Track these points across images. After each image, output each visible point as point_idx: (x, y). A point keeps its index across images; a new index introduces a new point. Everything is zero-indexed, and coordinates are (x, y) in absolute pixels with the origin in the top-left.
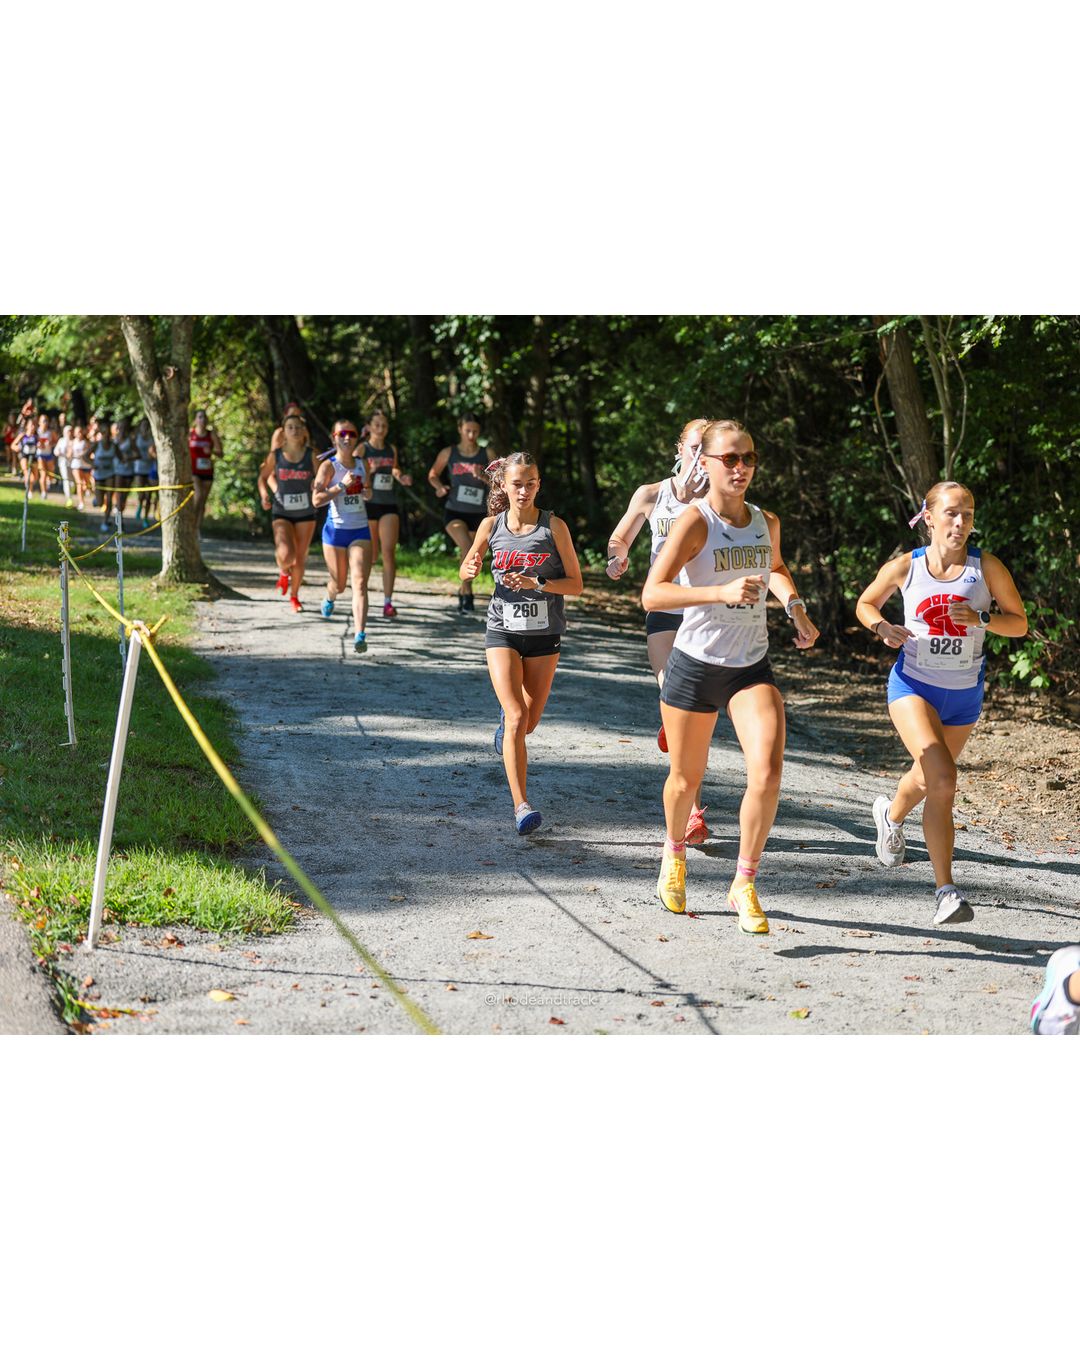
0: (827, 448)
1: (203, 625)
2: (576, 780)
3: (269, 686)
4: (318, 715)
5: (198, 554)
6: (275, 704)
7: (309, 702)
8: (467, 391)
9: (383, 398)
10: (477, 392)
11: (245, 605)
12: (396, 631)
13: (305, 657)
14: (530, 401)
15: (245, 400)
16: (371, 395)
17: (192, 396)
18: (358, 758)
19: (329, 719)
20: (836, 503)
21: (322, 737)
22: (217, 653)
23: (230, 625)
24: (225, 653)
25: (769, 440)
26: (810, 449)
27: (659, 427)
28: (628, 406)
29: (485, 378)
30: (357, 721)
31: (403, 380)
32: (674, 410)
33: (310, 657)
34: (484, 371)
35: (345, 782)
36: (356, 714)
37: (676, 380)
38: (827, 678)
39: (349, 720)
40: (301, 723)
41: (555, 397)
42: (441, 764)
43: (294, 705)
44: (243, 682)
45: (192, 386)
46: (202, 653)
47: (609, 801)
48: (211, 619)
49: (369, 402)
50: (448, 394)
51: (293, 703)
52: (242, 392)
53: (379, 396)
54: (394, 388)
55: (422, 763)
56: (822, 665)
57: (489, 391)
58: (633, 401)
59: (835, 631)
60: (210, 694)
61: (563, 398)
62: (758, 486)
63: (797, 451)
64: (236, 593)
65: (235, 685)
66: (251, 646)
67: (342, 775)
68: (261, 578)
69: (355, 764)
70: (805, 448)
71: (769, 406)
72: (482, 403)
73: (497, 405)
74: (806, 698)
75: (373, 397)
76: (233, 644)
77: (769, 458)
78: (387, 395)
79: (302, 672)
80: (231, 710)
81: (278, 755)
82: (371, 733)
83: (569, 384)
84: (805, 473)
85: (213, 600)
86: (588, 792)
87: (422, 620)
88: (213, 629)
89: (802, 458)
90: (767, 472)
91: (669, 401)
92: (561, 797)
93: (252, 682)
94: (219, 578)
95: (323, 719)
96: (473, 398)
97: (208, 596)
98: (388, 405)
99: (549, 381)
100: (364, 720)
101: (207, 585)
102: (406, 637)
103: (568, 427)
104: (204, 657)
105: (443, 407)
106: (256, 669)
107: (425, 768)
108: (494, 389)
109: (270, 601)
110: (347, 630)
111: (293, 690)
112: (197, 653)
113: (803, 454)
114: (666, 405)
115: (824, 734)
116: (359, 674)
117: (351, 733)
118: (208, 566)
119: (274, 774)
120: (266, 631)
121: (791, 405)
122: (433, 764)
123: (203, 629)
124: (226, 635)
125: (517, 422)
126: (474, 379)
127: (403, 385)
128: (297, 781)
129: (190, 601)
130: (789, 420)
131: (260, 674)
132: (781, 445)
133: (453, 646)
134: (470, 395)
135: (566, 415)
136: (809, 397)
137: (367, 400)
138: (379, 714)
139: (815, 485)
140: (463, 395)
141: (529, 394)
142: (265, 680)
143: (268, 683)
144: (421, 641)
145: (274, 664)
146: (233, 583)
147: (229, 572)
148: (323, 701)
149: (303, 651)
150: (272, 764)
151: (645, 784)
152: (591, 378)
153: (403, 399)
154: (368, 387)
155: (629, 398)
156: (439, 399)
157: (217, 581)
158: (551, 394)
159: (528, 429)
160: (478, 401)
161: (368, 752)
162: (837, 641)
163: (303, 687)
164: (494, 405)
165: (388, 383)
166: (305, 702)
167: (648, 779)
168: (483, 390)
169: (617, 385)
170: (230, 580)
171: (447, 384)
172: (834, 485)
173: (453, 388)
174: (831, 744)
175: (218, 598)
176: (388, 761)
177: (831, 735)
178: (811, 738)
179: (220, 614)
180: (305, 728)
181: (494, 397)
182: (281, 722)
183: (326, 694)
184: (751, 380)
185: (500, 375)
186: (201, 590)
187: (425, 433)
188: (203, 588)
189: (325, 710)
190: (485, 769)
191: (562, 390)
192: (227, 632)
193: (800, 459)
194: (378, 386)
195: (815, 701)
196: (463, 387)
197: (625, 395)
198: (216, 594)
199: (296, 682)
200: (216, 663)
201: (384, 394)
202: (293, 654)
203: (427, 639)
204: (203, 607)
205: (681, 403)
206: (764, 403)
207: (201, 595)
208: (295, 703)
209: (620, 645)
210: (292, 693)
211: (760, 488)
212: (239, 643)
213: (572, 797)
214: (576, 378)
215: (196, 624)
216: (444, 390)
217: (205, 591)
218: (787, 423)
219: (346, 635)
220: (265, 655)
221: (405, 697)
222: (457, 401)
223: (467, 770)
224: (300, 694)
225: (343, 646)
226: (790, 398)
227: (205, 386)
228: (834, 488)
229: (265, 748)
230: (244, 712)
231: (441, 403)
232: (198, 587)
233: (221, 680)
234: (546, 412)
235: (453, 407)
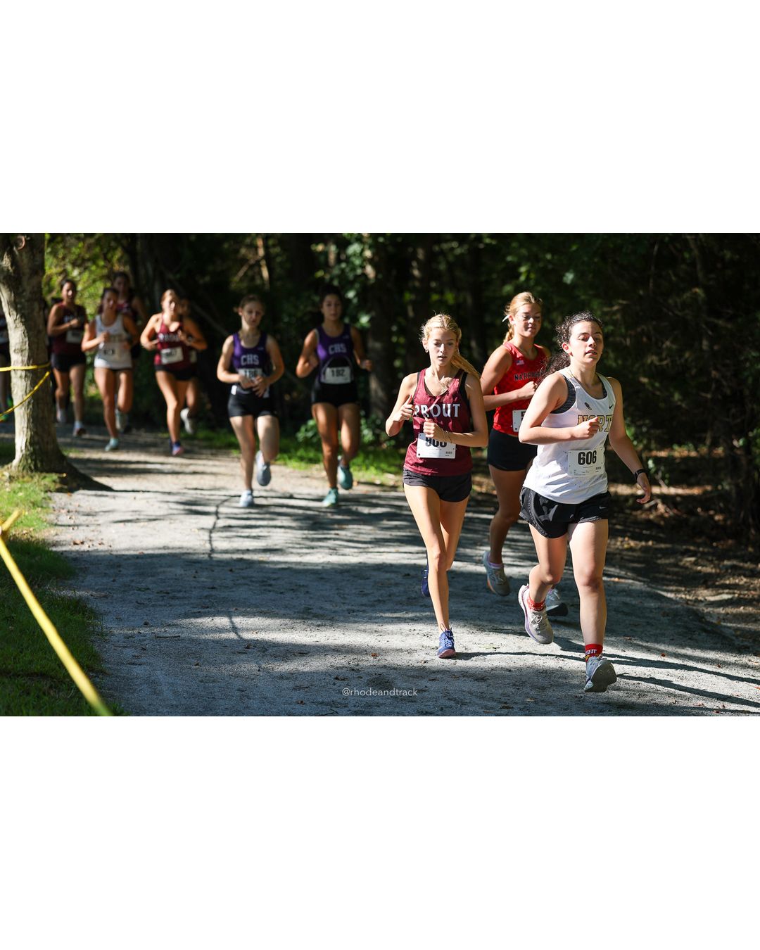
0: (740, 320)
1: (60, 518)
2: (469, 685)
3: (133, 584)
4: (187, 616)
5: (54, 441)
6: (140, 605)
7: (177, 602)
8: (348, 260)
9: (256, 269)
10: (357, 262)
11: (107, 496)
12: (272, 523)
13: (173, 551)
14: (416, 273)
15: (105, 271)
16: (242, 266)
17: (47, 268)
18: (231, 663)
19: (199, 620)
20: (750, 380)
21: (192, 640)
22: (76, 548)
23: (90, 518)
24: (85, 548)
25: (677, 312)
26: (721, 322)
27: (556, 300)
28: (523, 278)
29: (367, 246)
30: (232, 622)
31: (277, 250)
32: (572, 281)
33: (177, 551)
34: (365, 240)
35: (216, 689)
36: (230, 615)
37: (574, 248)
38: (741, 572)
39: (222, 621)
40: (169, 625)
41: (443, 267)
42: (321, 668)
43: (160, 605)
44: (105, 580)
45: (46, 257)
46: (60, 549)
47: (504, 707)
48: (69, 512)
49: (241, 273)
50: (326, 266)
51: (160, 603)
52: (102, 263)
53: (251, 267)
54: (268, 257)
55: (301, 668)
56: (736, 557)
57: (371, 261)
58: (528, 272)
59: (751, 520)
60: (68, 593)
61: (451, 266)
62: (665, 363)
63: (707, 324)
64: (97, 483)
65: (96, 585)
66: (113, 540)
67: (214, 681)
68: (123, 466)
69: (227, 669)
70: (716, 321)
71: (676, 275)
72: (364, 275)
73: (380, 276)
74: (721, 594)
75: (245, 269)
76: (94, 538)
77: (676, 332)
78: (260, 266)
79: (169, 569)
80: (92, 611)
81: (143, 660)
82: (246, 636)
83: (458, 251)
84: (716, 348)
85: (71, 490)
86: (483, 698)
87: (301, 512)
88: (71, 522)
89: (712, 331)
90: (674, 347)
91: (567, 271)
92: (452, 703)
93: (114, 581)
94: (76, 466)
95: (193, 620)
96: (354, 269)
97: (66, 487)
98: (261, 277)
99: (436, 248)
100: (239, 621)
101: (65, 475)
102: (283, 530)
103: (456, 298)
104: (62, 553)
105: (322, 279)
106: (119, 566)
107: (304, 673)
108: (377, 259)
109: (133, 491)
110: (215, 524)
111: (162, 589)
112: (54, 549)
113: (714, 328)
114: (564, 275)
115: (738, 633)
116: (231, 570)
117: (224, 636)
118: (65, 453)
119: (138, 682)
120: (129, 524)
121: (700, 275)
122: (312, 669)
123: (59, 523)
124: (85, 528)
125: (401, 294)
126: (354, 248)
127: (278, 255)
128: (164, 688)
129: (46, 492)
130: (698, 290)
131: (124, 571)
132: (689, 317)
133: (335, 539)
134: (351, 266)
135: (455, 285)
136: (719, 266)
137: (238, 271)
138: (254, 615)
139: (728, 361)
140: (343, 265)
141: (414, 264)
142: (128, 579)
143: (133, 581)
144: (299, 534)
145: (140, 561)
146: (94, 472)
147: (89, 460)
148: (192, 601)
149: (171, 545)
150: (137, 670)
151: (543, 689)
152: (481, 246)
153: (278, 270)
154: (240, 256)
155: (523, 269)
156: (318, 270)
157: (76, 470)
158: (439, 263)
159: (413, 303)
160: (359, 271)
161: (242, 656)
162: (753, 531)
163: (169, 586)
164: (376, 277)
165: (261, 252)
166: (172, 602)
167: (546, 684)
168: (365, 260)
169: (509, 254)
170: (89, 468)
171: (325, 254)
172: (747, 360)
173: (332, 257)
174: (746, 643)
175: (77, 489)
176: (263, 666)
177: (745, 634)
178: (724, 637)
179: (79, 506)
180: (172, 631)
181: (375, 266)
182: (146, 624)
183: (195, 593)
184: (656, 248)
185: (382, 243)
186: (58, 480)
187: (302, 307)
188: (59, 478)
189: (196, 610)
190: (369, 674)
191: (451, 258)
192: (87, 526)
193: (710, 333)
194: (250, 256)
195: (729, 596)
196: (343, 257)
197: (519, 265)
198: (75, 485)
199: (163, 581)
200: (75, 559)
201: (258, 264)
202: (160, 549)
203: (306, 532)
204: (61, 499)
205: (580, 275)
206: (670, 272)
207: (58, 486)
208: (162, 603)
209: (516, 537)
210: (158, 593)
211: (667, 364)
212: (100, 537)
213: (463, 704)
214: (466, 247)
215: (52, 517)
216: (322, 259)
217: (63, 481)
218: (696, 293)
219: (214, 527)
220: (128, 550)
221: (282, 596)
222: (336, 271)
223: (349, 674)
224: (168, 593)
225: (210, 541)
226: (699, 267)
227: (60, 256)
228: (748, 364)
229: (129, 652)
230: (106, 614)
231: (320, 274)
232: (55, 476)
233: (81, 578)
234: (433, 284)
235: (332, 279)
